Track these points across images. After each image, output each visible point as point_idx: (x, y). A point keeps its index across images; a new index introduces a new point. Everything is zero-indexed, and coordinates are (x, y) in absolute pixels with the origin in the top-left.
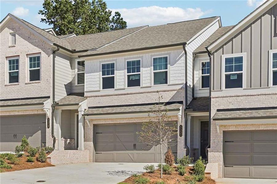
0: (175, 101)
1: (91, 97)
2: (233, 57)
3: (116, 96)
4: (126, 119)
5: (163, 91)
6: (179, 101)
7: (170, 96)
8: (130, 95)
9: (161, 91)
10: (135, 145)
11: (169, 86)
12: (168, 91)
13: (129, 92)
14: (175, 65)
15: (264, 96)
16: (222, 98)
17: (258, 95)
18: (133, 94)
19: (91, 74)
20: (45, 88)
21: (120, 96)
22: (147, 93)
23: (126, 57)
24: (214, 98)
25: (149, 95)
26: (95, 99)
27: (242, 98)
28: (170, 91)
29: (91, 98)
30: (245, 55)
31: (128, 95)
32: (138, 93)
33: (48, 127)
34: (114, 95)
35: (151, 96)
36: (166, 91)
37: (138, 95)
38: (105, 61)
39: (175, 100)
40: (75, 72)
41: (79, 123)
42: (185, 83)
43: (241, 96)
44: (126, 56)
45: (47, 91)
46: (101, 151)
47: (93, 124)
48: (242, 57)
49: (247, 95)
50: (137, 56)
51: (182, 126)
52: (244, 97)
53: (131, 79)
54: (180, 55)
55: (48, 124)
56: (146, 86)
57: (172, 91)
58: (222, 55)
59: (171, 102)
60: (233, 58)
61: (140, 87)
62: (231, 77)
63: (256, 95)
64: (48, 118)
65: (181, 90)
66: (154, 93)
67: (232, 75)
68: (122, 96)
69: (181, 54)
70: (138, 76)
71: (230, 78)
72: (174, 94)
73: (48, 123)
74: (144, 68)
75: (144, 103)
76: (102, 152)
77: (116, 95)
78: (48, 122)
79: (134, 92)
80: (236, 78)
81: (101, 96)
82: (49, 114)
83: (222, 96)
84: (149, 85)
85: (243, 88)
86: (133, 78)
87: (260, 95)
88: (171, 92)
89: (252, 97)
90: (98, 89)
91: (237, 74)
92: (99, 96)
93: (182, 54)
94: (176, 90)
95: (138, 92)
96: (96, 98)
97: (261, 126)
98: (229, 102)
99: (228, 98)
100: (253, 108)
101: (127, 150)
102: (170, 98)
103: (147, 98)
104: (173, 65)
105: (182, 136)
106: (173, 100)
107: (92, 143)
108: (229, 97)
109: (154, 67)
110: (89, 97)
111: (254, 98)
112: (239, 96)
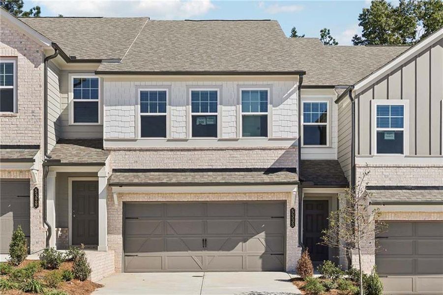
0: (283, 167)
1: (119, 150)
2: (389, 104)
3: (170, 153)
4: (190, 194)
5: (261, 149)
6: (290, 167)
7: (274, 158)
8: (199, 152)
9: (258, 149)
10: (205, 241)
11: (270, 141)
12: (270, 149)
13: (197, 147)
14: (281, 106)
15: (436, 168)
16: (374, 168)
17: (428, 167)
18: (205, 150)
19: (117, 107)
20: (26, 128)
21: (178, 153)
22: (232, 150)
23: (190, 83)
24: (360, 167)
25: (235, 153)
26: (126, 154)
27: (404, 170)
28: (274, 149)
29: (117, 153)
30: (407, 104)
31: (196, 152)
32: (215, 150)
33: (36, 207)
34: (167, 150)
35: (239, 156)
36: (267, 149)
37: (214, 152)
38: (146, 86)
39: (282, 165)
40: (68, 98)
41: (99, 200)
42: (298, 138)
43: (403, 167)
44: (190, 81)
45: (34, 135)
46: (137, 252)
47: (123, 202)
48: (403, 106)
49: (411, 166)
50: (211, 82)
51: (294, 210)
52: (407, 168)
53: (198, 123)
54: (290, 91)
55: (35, 200)
56: (228, 138)
57: (278, 149)
58: (372, 100)
59: (275, 168)
60: (389, 106)
61: (218, 138)
62: (385, 135)
63: (425, 167)
64: (36, 188)
65: (292, 150)
66: (244, 151)
67: (387, 134)
68: (182, 153)
69: (292, 90)
70: (212, 119)
71: (384, 137)
72: (280, 155)
73: (34, 198)
74: (224, 106)
75: (225, 167)
76: (139, 254)
77: (172, 150)
78: (35, 196)
79: (207, 147)
80: (393, 138)
81: (141, 150)
82: (38, 180)
83: (374, 166)
84: (233, 136)
85: (404, 155)
86: (203, 122)
87: (431, 167)
88: (275, 151)
89: (418, 169)
90: (132, 136)
91: (394, 131)
92: (135, 150)
93: (293, 88)
94: (284, 149)
95: (214, 147)
96: (128, 153)
97: (433, 214)
98: (385, 176)
99: (383, 170)
100: (420, 187)
101: (190, 250)
102: (274, 161)
103: (230, 158)
104: (277, 106)
105: (294, 226)
106: (279, 165)
107: (122, 237)
108: (384, 167)
109: (242, 107)
110: (114, 150)
111: (422, 171)
112: (400, 167)
